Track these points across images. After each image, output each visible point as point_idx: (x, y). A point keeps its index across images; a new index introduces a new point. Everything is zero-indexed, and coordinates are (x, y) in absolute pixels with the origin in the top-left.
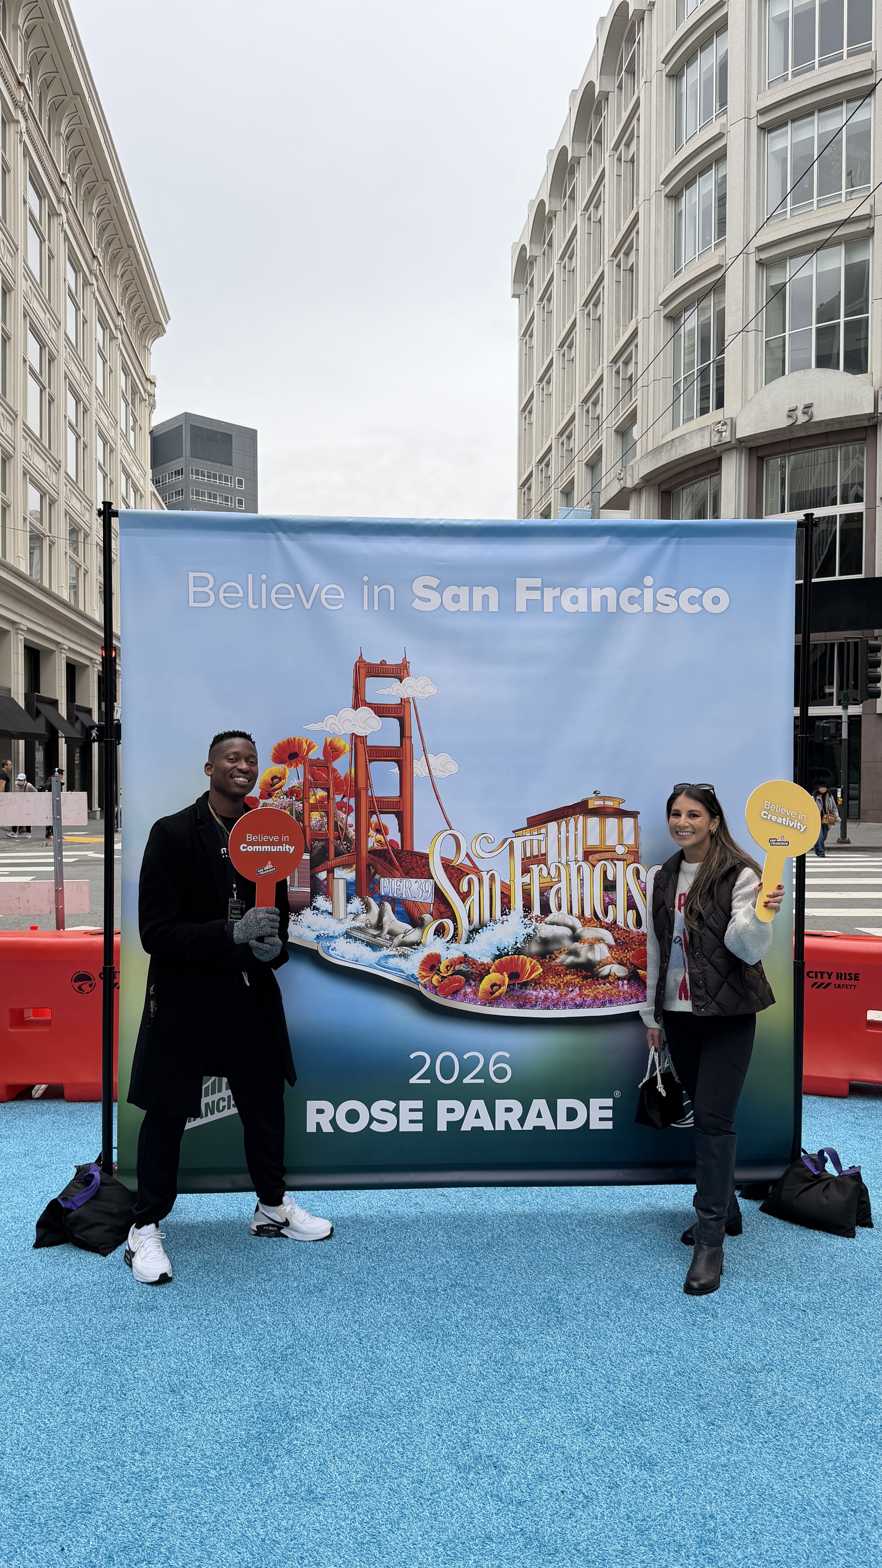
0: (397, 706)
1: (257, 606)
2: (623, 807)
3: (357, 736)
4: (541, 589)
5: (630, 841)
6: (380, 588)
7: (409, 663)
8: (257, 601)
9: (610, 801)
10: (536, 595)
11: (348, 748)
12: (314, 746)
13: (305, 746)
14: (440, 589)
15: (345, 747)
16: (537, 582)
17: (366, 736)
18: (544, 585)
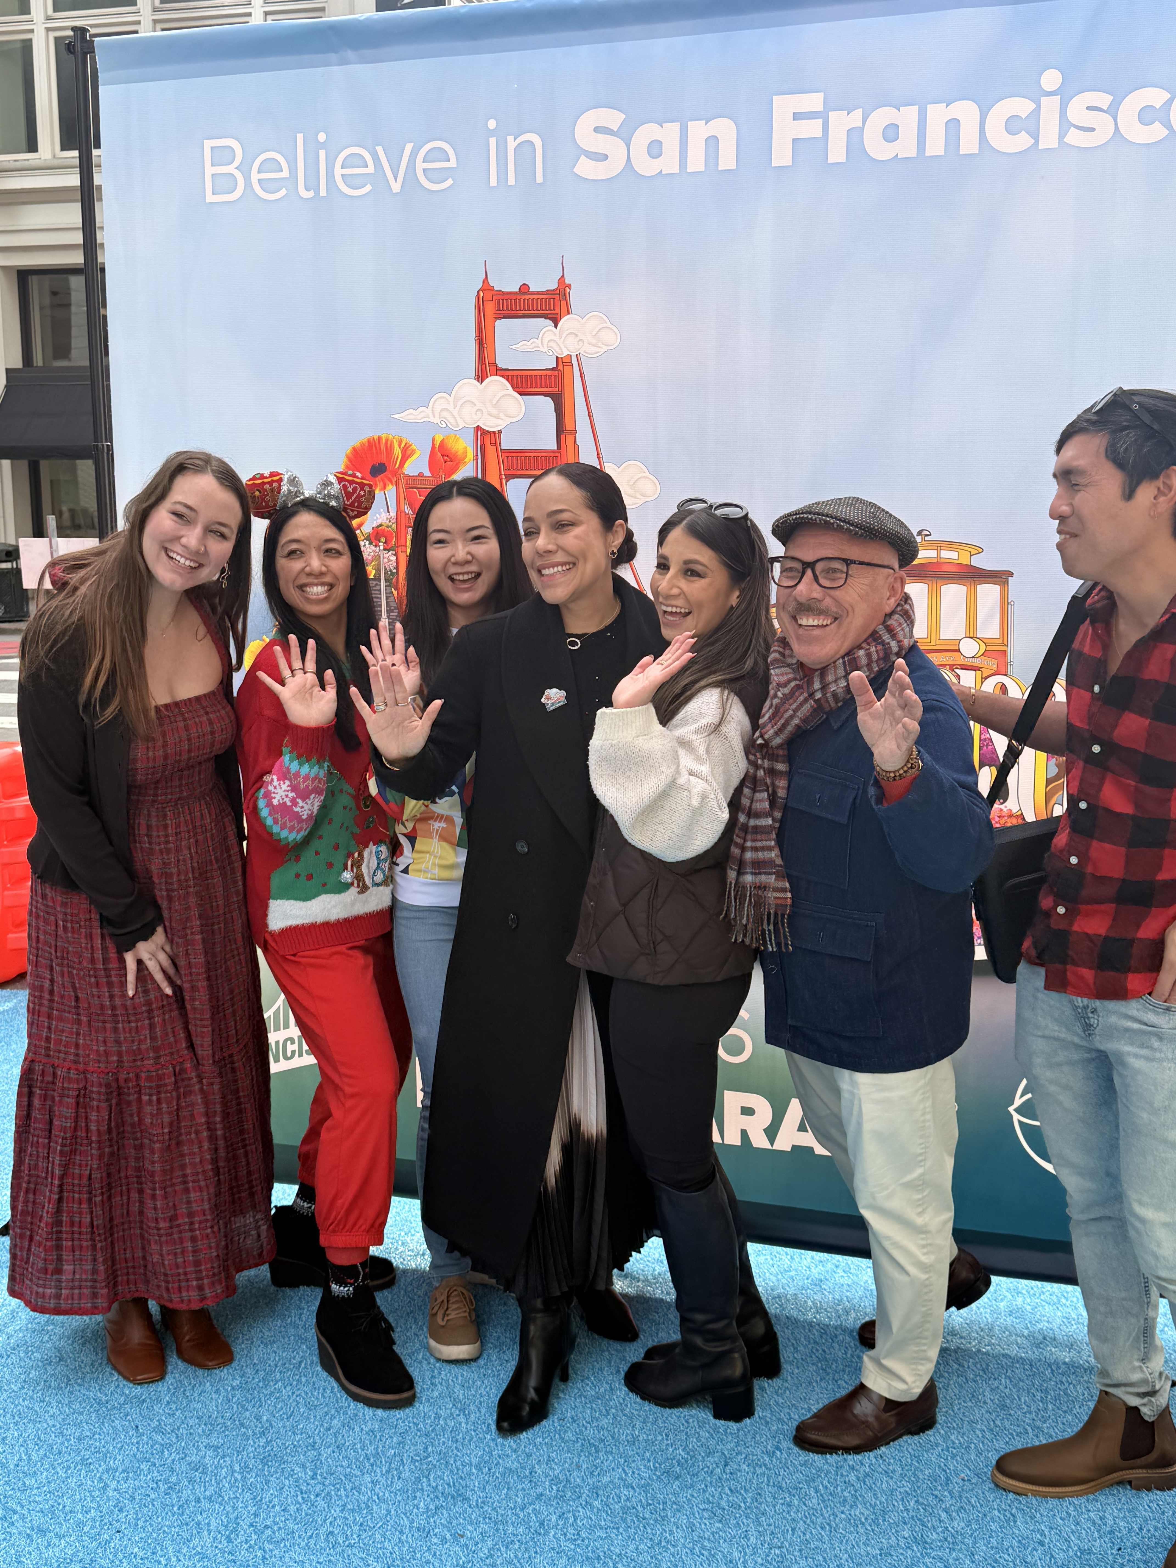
0: (549, 373)
1: (311, 194)
2: (977, 562)
3: (485, 433)
4: (823, 116)
5: (990, 630)
6: (518, 141)
7: (569, 286)
8: (312, 184)
9: (953, 549)
10: (812, 129)
11: (470, 455)
12: (413, 452)
13: (397, 451)
14: (625, 134)
15: (465, 452)
16: (814, 102)
17: (500, 432)
18: (828, 106)
